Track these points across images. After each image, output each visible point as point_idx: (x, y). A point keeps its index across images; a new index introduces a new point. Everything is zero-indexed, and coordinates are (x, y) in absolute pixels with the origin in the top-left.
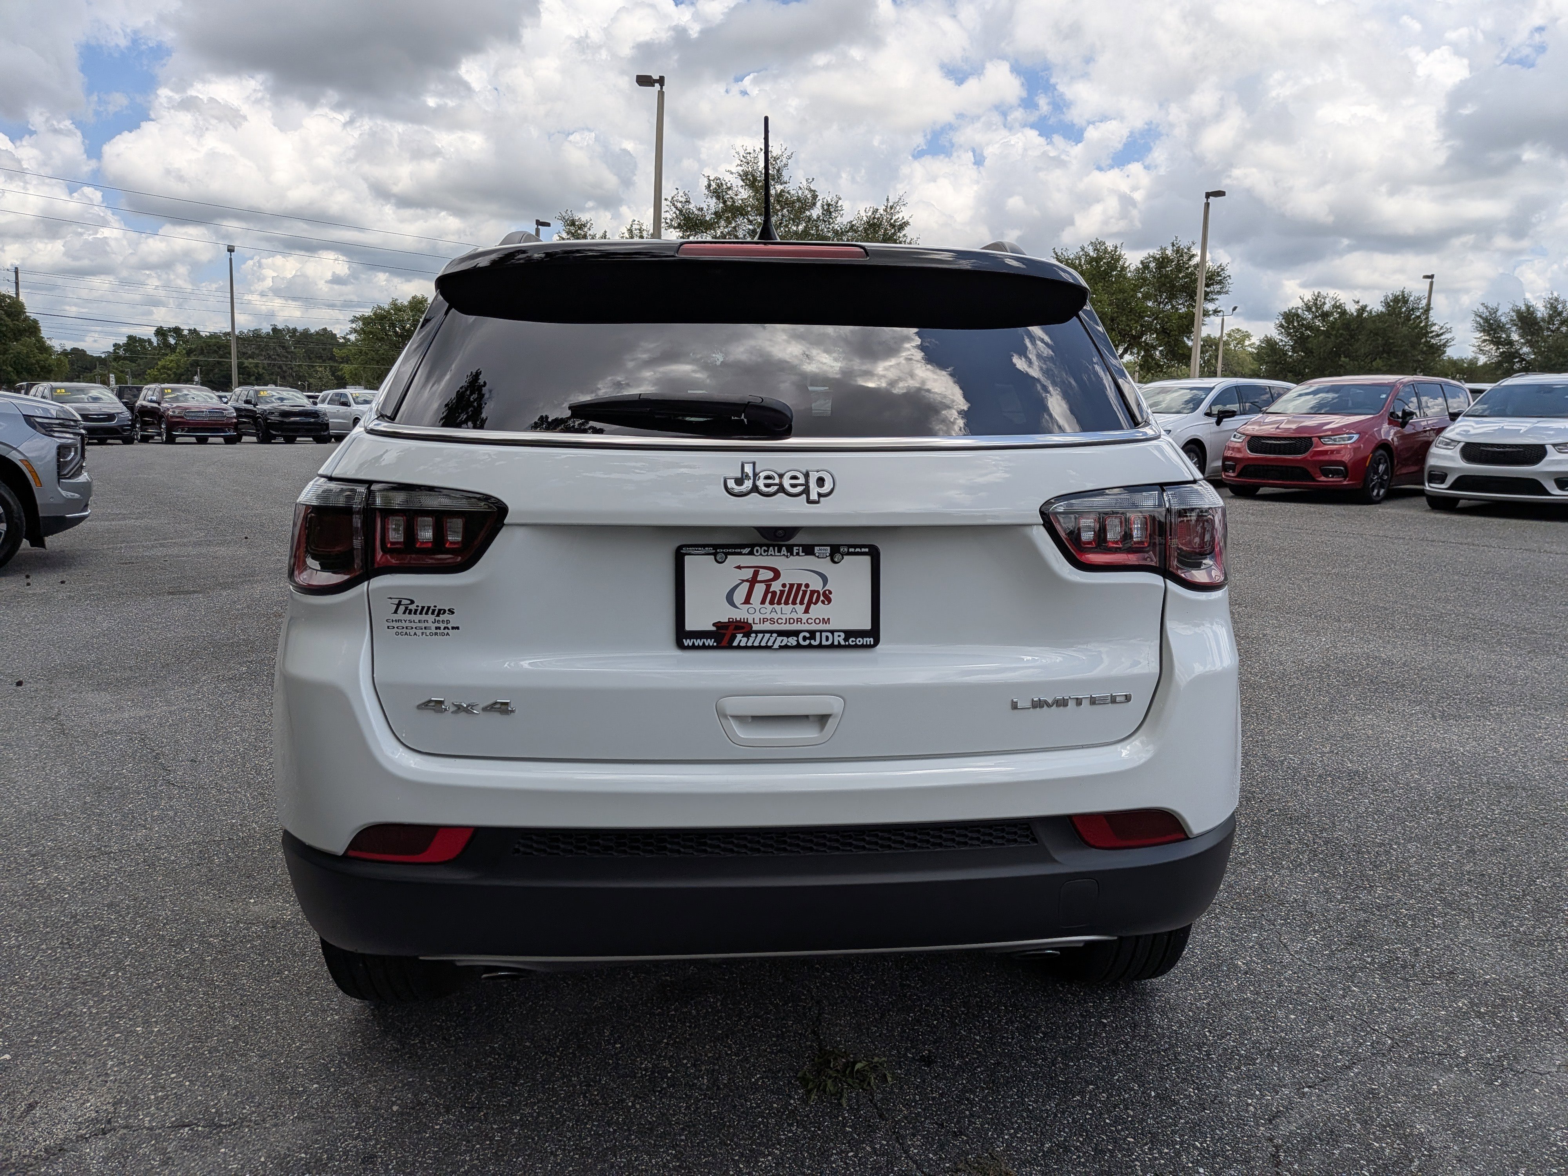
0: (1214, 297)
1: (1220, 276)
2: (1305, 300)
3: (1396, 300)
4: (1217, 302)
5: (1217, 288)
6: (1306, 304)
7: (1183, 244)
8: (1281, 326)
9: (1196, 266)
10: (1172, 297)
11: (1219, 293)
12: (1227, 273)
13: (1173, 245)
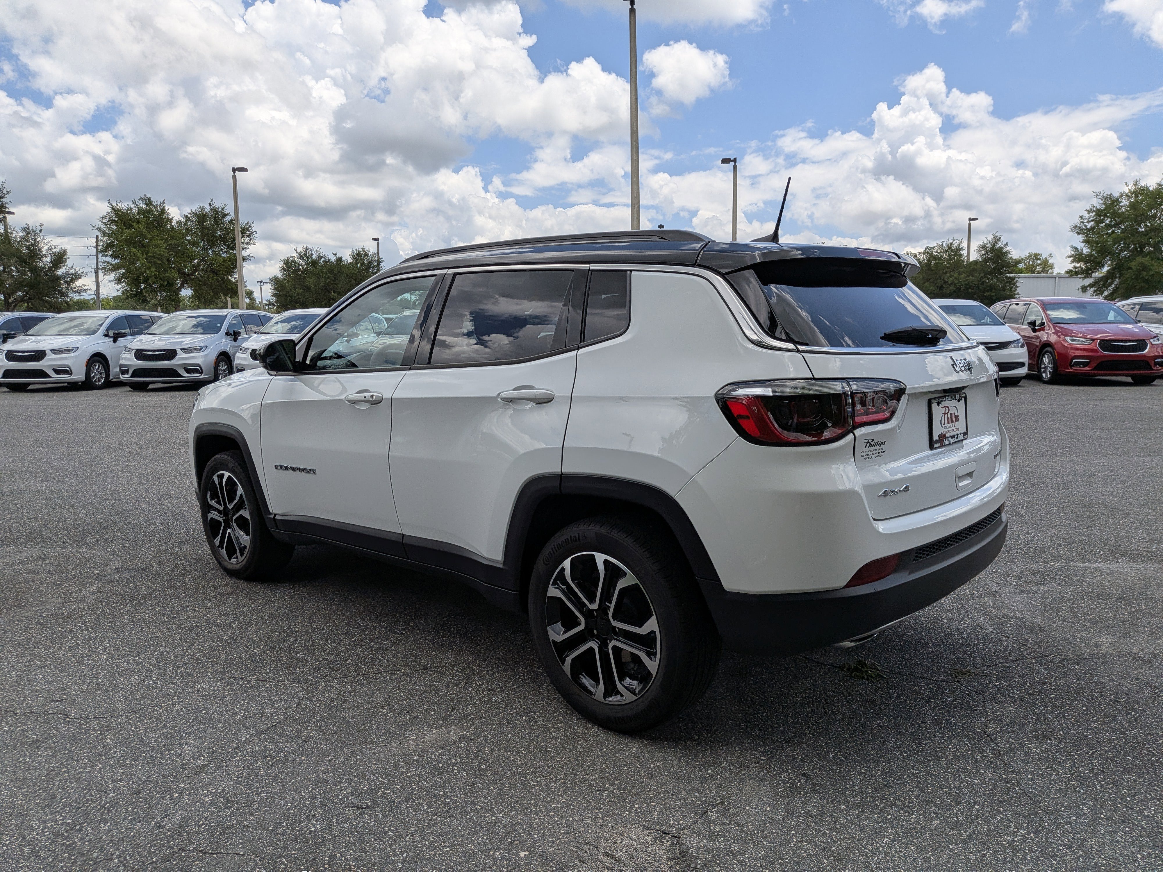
0: (246, 246)
1: (249, 231)
2: (299, 251)
3: (359, 254)
4: (248, 250)
5: (247, 240)
6: (299, 254)
7: (218, 204)
8: (283, 269)
9: (231, 222)
10: (213, 245)
11: (248, 243)
12: (254, 229)
13: (210, 205)
